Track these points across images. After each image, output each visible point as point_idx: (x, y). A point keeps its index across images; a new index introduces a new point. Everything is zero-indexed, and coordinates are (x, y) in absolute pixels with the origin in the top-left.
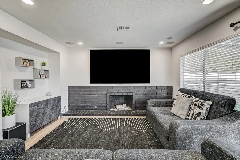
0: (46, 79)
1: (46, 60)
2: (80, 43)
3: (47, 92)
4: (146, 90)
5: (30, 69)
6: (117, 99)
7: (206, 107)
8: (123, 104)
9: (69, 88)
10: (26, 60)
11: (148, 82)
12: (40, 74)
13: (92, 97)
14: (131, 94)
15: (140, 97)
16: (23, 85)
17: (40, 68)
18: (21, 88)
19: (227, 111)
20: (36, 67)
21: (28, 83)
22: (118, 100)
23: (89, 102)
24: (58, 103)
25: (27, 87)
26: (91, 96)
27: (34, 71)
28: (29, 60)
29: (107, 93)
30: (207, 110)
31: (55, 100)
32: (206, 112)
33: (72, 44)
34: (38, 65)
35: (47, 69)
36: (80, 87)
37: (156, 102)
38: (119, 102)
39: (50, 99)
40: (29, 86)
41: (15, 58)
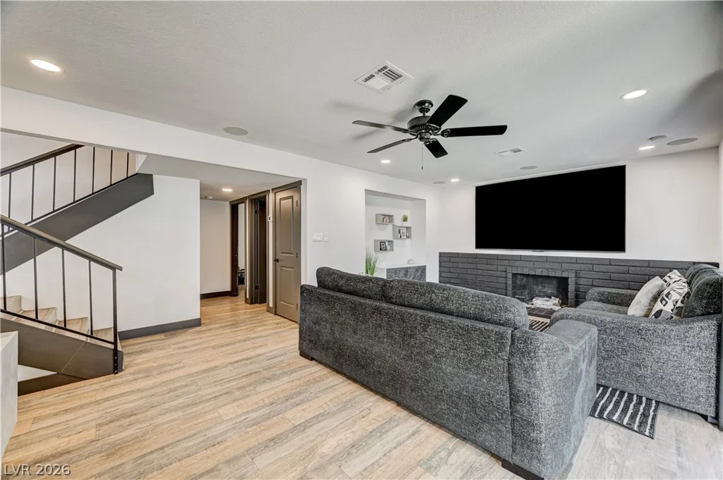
0: (408, 240)
1: (408, 213)
2: (455, 180)
3: (410, 258)
4: (612, 268)
5: (390, 227)
6: (538, 285)
7: (672, 299)
8: (553, 298)
9: (441, 255)
10: (385, 215)
11: (621, 248)
12: (399, 233)
13: (478, 273)
14: (565, 275)
15: (591, 284)
16: (382, 246)
17: (400, 225)
18: (381, 249)
19: (705, 307)
20: (396, 224)
21: (387, 243)
22: (540, 288)
23: (473, 283)
24: (421, 275)
25: (386, 250)
26: (475, 272)
27: (393, 230)
28: (389, 216)
29: (506, 269)
30: (675, 306)
31: (417, 271)
32: (672, 310)
33: (443, 182)
34: (398, 221)
35: (409, 226)
36: (458, 254)
37: (610, 293)
38: (542, 292)
39: (410, 268)
40: (388, 248)
41: (376, 215)
